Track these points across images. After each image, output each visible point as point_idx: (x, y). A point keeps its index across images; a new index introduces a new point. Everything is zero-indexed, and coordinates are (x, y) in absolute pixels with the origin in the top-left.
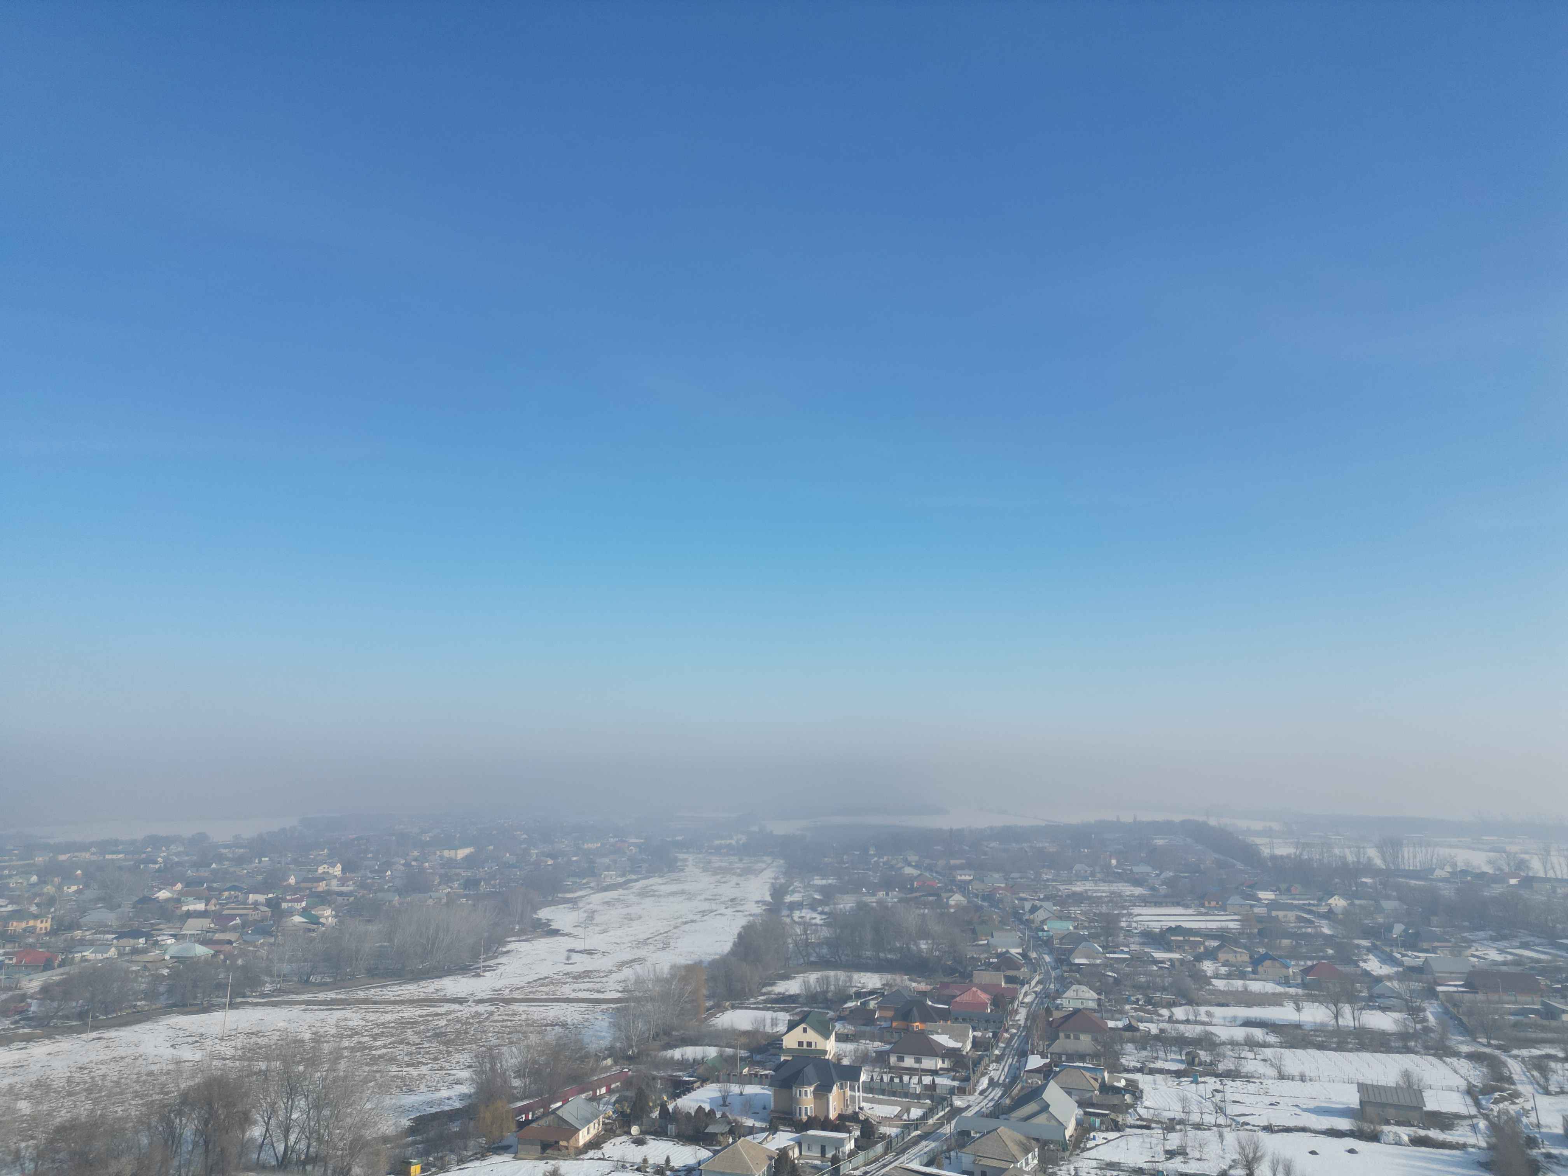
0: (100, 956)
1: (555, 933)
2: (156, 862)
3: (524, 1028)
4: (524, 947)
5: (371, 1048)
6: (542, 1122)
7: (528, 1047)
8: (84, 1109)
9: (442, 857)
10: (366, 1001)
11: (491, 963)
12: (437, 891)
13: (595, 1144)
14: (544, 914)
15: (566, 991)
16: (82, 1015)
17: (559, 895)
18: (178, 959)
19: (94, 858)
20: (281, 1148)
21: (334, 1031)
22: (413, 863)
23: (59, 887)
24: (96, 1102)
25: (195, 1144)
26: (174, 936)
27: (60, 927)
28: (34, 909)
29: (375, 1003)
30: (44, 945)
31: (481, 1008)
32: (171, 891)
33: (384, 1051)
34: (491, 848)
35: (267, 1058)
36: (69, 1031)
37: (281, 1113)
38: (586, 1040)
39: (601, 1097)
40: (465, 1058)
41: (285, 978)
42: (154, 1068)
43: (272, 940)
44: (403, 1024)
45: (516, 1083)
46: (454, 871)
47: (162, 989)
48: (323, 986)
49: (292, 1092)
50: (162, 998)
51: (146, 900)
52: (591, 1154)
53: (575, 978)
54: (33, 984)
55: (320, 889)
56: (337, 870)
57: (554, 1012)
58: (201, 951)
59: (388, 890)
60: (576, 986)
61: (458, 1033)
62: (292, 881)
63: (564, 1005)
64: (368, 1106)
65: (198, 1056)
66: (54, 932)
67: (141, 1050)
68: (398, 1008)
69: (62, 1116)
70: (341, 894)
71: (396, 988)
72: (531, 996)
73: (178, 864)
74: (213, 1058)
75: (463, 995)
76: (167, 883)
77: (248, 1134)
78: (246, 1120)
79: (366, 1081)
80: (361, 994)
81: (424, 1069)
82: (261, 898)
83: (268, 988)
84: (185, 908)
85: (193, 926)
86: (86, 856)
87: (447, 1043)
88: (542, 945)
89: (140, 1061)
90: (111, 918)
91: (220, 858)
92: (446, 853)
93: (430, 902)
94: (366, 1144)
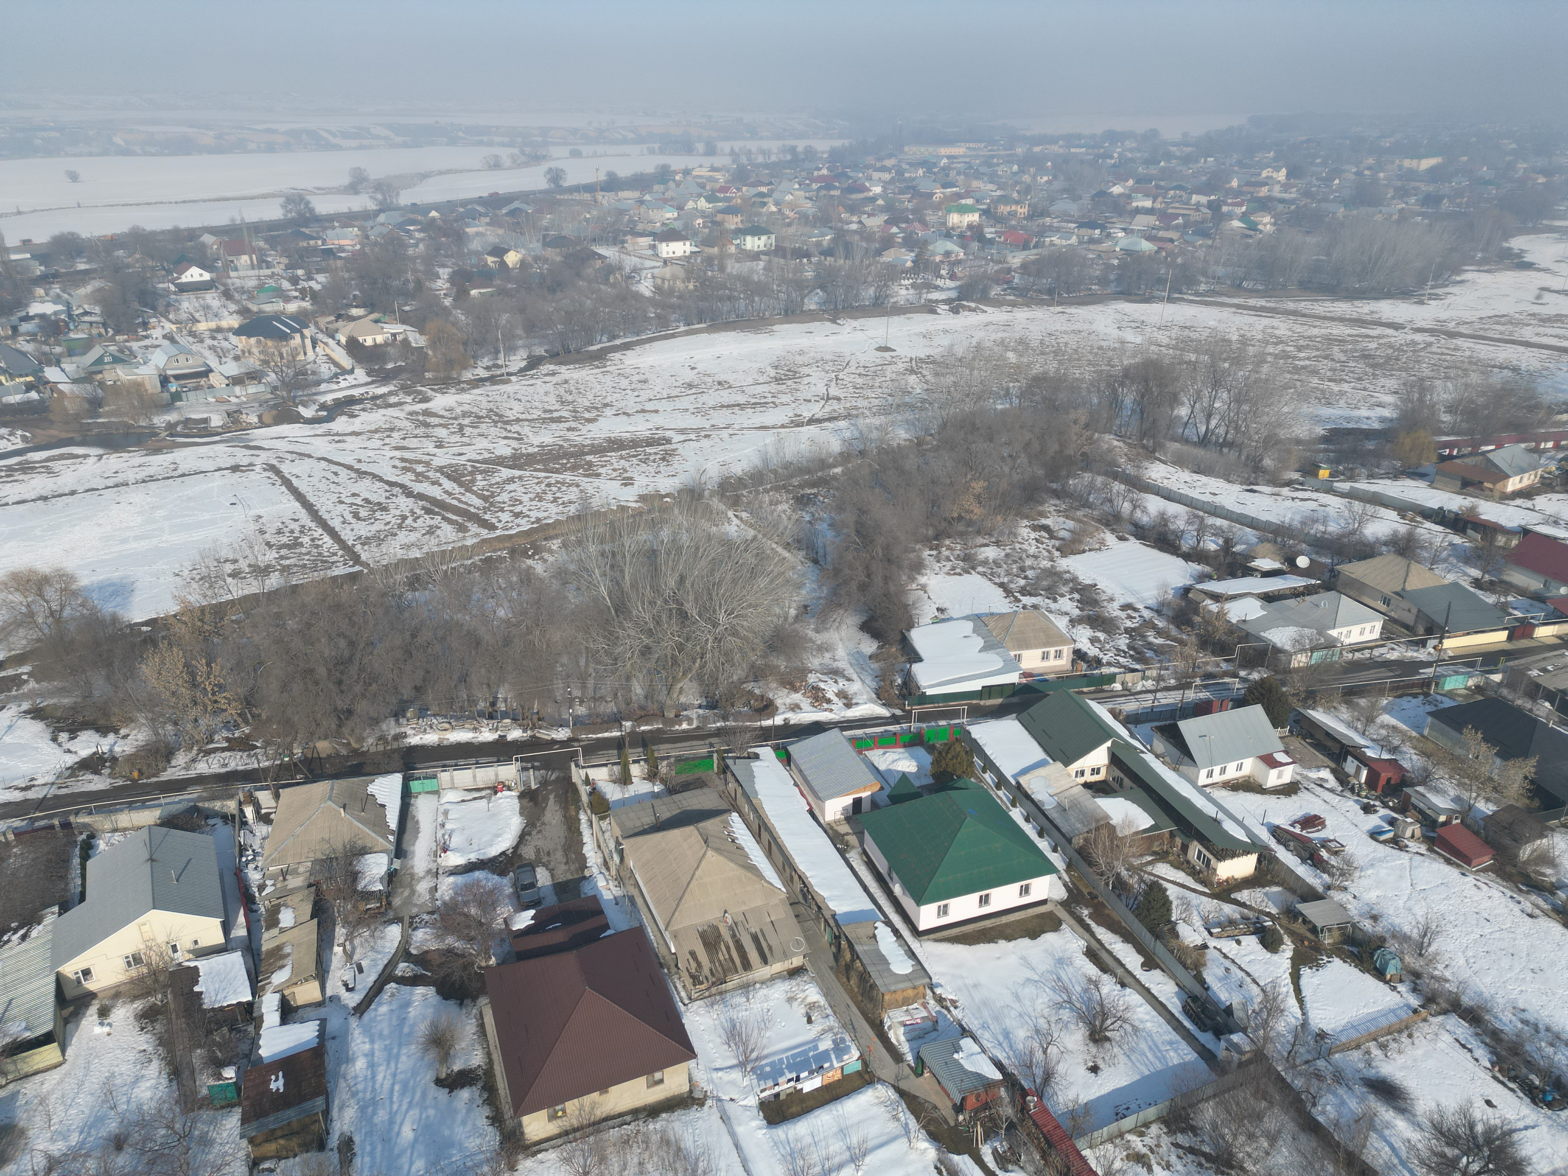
0: (1064, 242)
1: (1529, 266)
2: (1111, 157)
3: (1466, 366)
4: (1484, 279)
5: (1294, 358)
6: (1469, 461)
7: (1467, 386)
8: (1052, 367)
9: (1400, 167)
10: (1295, 313)
11: (1440, 291)
12: (1389, 205)
13: (1527, 494)
14: (1517, 243)
15: (1528, 334)
16: (1050, 291)
17: (1545, 222)
18: (1127, 252)
19: (1061, 151)
20: (1204, 429)
21: (1260, 337)
22: (1367, 172)
23: (1034, 177)
24: (1061, 362)
25: (1133, 411)
26: (1124, 230)
27: (1036, 213)
28: (1015, 195)
29: (1304, 315)
30: (1023, 228)
31: (1419, 337)
32: (1124, 187)
33: (1307, 363)
34: (1465, 159)
35: (1196, 351)
36: (1041, 303)
37: (1206, 400)
38: (1541, 389)
39: (1545, 450)
40: (1392, 383)
41: (1219, 280)
42: (1104, 344)
43: (1210, 242)
44: (1330, 340)
45: (1446, 418)
46: (1413, 184)
47: (1112, 277)
48: (1253, 293)
49: (1216, 384)
50: (1113, 285)
51: (1102, 194)
52: (1519, 502)
53: (1542, 320)
54: (1016, 260)
55: (1262, 194)
56: (1282, 175)
57: (1506, 354)
58: (1146, 246)
59: (1333, 201)
60: (1541, 330)
61: (1388, 358)
62: (1235, 183)
63: (1521, 349)
64: (1286, 409)
65: (1138, 340)
66: (1030, 217)
67: (1094, 327)
68: (1327, 324)
69: (1037, 369)
70: (1282, 201)
71: (1328, 304)
72: (1481, 333)
73: (1132, 160)
74: (1151, 343)
75: (1401, 321)
76: (1120, 178)
77: (1176, 412)
78: (1175, 400)
79: (1286, 387)
80: (1291, 306)
81: (1346, 387)
82: (1203, 199)
83: (1203, 287)
84: (1134, 204)
85: (1141, 222)
86: (1055, 148)
87: (1374, 366)
88: (1507, 279)
89: (1093, 337)
90: (1072, 208)
91: (1168, 156)
92: (1407, 163)
93: (1379, 217)
94: (1279, 442)
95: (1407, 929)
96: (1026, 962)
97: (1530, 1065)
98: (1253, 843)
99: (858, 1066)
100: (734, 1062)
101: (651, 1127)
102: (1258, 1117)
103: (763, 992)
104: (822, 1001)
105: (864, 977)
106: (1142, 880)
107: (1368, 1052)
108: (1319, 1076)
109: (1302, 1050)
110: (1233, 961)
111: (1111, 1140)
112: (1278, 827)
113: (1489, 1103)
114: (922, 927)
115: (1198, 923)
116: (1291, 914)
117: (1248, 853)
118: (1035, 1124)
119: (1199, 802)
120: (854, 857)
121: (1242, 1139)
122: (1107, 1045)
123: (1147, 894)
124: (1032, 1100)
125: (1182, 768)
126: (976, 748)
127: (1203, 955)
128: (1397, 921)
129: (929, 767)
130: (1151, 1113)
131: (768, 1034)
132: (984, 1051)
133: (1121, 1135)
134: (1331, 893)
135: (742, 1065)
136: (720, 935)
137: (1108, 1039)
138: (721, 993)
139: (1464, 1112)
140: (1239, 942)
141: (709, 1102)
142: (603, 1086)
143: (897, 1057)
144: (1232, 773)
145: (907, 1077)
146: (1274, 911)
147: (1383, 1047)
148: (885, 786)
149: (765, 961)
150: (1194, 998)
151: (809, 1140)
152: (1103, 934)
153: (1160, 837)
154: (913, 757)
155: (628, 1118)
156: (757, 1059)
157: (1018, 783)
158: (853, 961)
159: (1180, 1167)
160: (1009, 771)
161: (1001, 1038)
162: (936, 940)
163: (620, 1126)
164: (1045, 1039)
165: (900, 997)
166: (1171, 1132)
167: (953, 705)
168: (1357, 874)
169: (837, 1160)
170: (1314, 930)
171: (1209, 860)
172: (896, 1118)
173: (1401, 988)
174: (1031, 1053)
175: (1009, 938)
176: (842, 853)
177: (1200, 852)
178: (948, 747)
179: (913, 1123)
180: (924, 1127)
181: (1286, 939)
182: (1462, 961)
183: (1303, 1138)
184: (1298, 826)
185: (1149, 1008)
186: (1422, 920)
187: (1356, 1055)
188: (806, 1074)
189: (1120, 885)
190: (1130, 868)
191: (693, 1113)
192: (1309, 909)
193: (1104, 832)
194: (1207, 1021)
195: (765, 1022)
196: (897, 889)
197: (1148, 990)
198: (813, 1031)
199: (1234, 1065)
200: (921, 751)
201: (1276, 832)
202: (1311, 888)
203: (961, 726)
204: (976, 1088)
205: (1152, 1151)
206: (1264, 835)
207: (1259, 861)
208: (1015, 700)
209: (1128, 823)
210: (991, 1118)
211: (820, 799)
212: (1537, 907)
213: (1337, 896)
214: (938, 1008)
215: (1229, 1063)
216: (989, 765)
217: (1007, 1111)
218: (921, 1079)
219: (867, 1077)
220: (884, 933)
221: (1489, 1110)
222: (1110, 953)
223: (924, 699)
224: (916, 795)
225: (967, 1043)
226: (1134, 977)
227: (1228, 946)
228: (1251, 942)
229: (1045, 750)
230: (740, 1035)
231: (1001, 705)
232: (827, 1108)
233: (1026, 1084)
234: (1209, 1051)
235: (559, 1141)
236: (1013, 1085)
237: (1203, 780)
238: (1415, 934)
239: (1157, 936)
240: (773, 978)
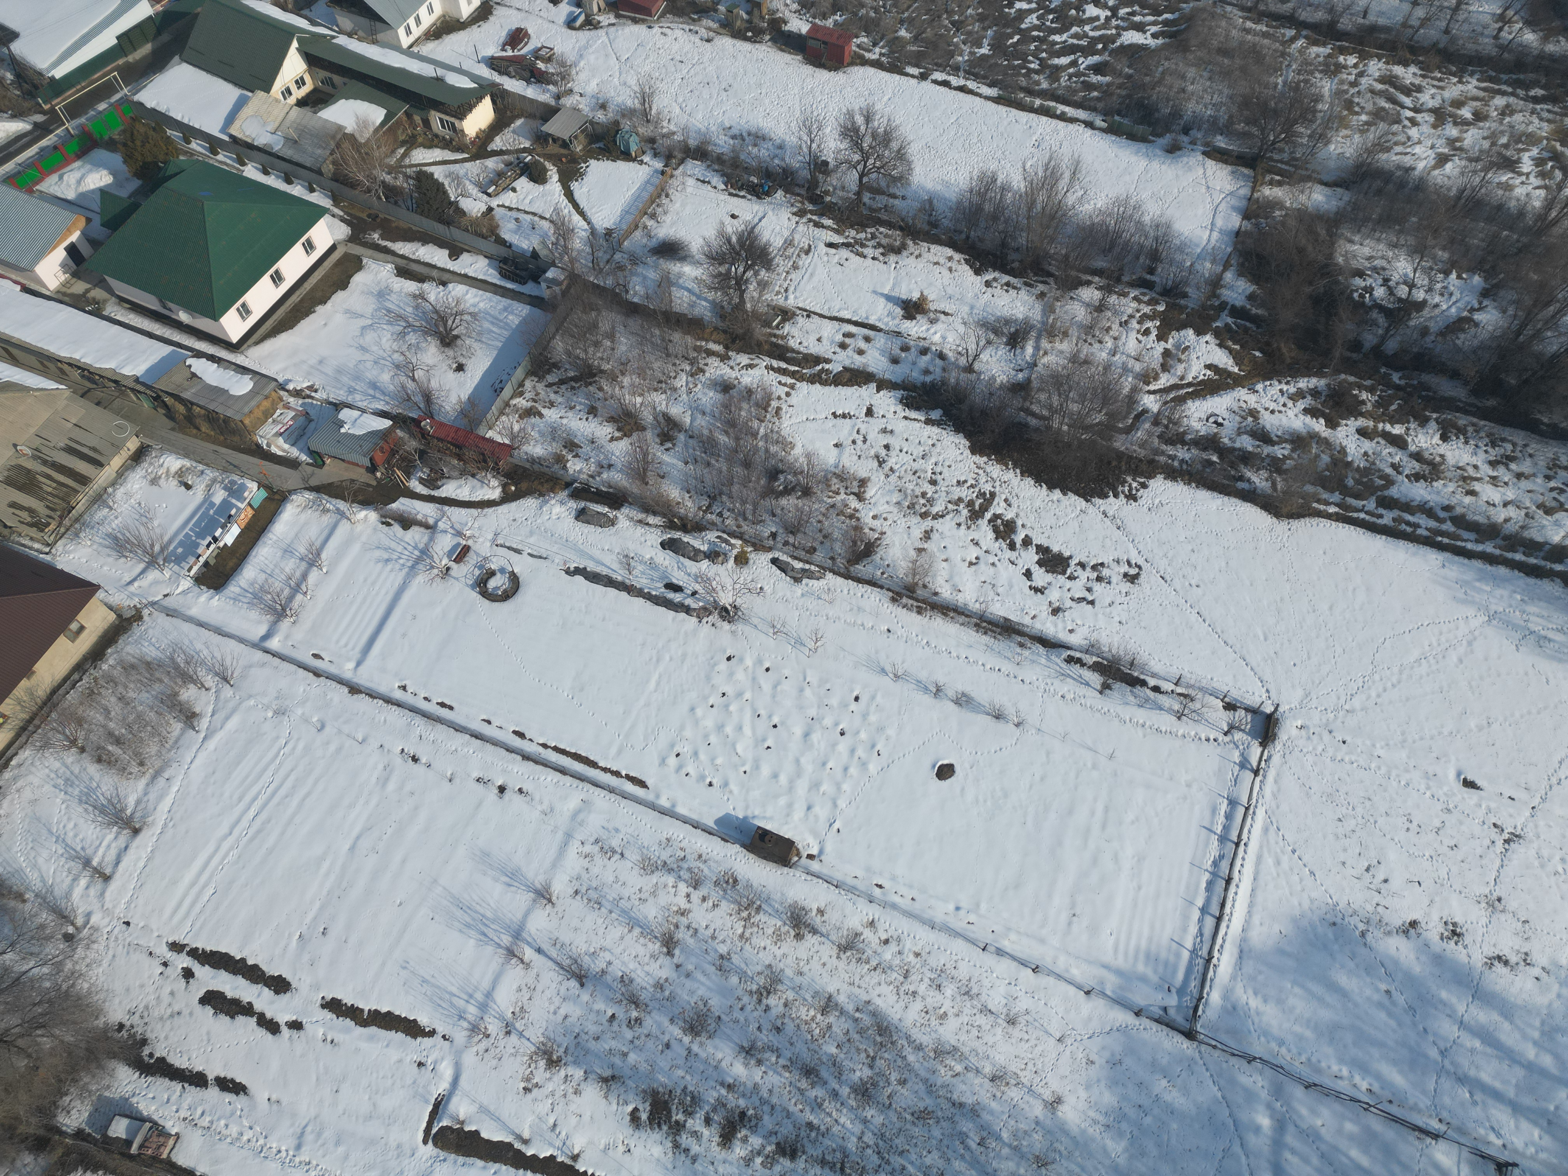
95: (629, 103)
96: (352, 314)
97: (748, 170)
98: (481, 86)
99: (263, 494)
100: (142, 566)
101: (105, 667)
102: (595, 326)
103: (120, 492)
104: (187, 463)
105: (212, 417)
106: (407, 177)
107: (645, 227)
108: (621, 268)
109: (600, 254)
110: (518, 210)
111: (502, 413)
112: (493, 58)
113: (733, 216)
114: (235, 339)
115: (473, 190)
116: (541, 139)
117: (480, 99)
118: (439, 439)
119: (414, 66)
120: (112, 309)
121: (591, 350)
122: (459, 342)
123: (418, 188)
124: (426, 423)
125: (380, 36)
126: (160, 120)
127: (492, 219)
128: (620, 100)
129: (125, 168)
130: (519, 373)
131: (156, 523)
132: (363, 411)
133: (507, 404)
134: (563, 101)
135: (152, 563)
136: (29, 471)
137: (457, 337)
138: (77, 520)
139: (722, 233)
140: (514, 190)
141: (145, 612)
142: (27, 670)
143: (292, 464)
144: (428, 20)
145: (313, 474)
146: (527, 144)
147: (653, 216)
148: (90, 215)
149: (100, 465)
150: (504, 261)
151: (263, 576)
152: (403, 248)
153: (399, 123)
154: (99, 165)
155: (76, 676)
156: (162, 550)
157: (231, 136)
158: (189, 410)
159: (560, 400)
160: (213, 126)
161: (371, 392)
162: (257, 343)
163: (73, 686)
164: (406, 368)
165: (258, 413)
166: (541, 378)
167: (99, 79)
168: (574, 72)
169: (298, 574)
170: (565, 145)
171: (453, 124)
172: (325, 511)
173: (646, 158)
174: (403, 387)
175: (324, 301)
176: (97, 313)
177: (441, 120)
178: (129, 133)
179: (342, 505)
180: (353, 502)
181: (549, 165)
182: (677, 110)
183: (631, 322)
184: (508, 48)
185: (474, 290)
186: (637, 89)
187: (638, 234)
188: (220, 530)
189: (391, 192)
190: (391, 170)
191: (137, 630)
192: (553, 127)
193: (346, 145)
194: (523, 274)
195: (145, 515)
196: (183, 317)
197: (466, 276)
198: (198, 494)
199: (559, 297)
200: (100, 154)
201: (493, 63)
202: (545, 105)
203: (125, 100)
204: (376, 444)
205: (535, 401)
206: (485, 72)
207: (494, 102)
208: (165, 37)
209: (363, 124)
210: (403, 459)
211: (28, 270)
212: (709, 29)
213: (567, 101)
214: (300, 401)
215: (555, 297)
216: (190, 132)
217: (412, 444)
218: (326, 468)
219: (277, 497)
220: (199, 366)
221: (735, 221)
222: (418, 262)
223: (58, 87)
224: (131, 208)
225: (345, 414)
226: (449, 271)
227: (508, 198)
228: (523, 183)
229: (236, 84)
230: (128, 541)
231: (154, 52)
232: (260, 543)
233: (414, 415)
234: (537, 297)
235: (23, 739)
236: (404, 422)
237: (405, 41)
238: (638, 106)
239: (448, 223)
240: (121, 474)
